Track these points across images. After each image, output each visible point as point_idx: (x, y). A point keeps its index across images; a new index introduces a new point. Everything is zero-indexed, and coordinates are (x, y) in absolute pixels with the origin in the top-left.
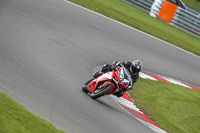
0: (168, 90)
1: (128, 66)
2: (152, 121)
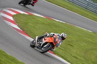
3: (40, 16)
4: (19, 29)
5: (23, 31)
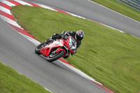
0: (40, 12)
1: (73, 35)
2: (30, 34)
3: (49, 8)
4: (19, 27)
5: (25, 29)
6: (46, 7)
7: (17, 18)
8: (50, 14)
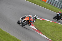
3: (49, 21)
4: (36, 29)
5: (39, 30)
6: (48, 20)
7: (35, 25)
8: (49, 23)
